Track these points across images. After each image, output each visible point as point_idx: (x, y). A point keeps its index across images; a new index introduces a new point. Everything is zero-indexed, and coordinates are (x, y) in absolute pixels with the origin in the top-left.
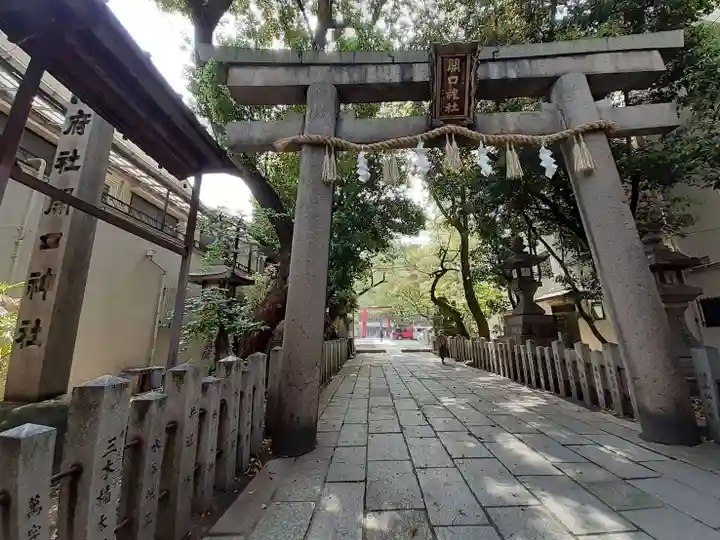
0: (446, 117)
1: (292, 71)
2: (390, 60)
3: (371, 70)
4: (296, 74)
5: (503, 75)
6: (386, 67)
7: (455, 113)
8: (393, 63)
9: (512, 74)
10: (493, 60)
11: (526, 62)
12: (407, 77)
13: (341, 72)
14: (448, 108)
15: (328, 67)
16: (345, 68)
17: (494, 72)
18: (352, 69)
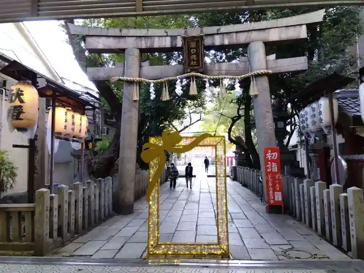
0: (191, 68)
1: (117, 40)
2: (165, 34)
3: (156, 39)
4: (119, 42)
5: (222, 43)
6: (164, 38)
7: (195, 66)
8: (167, 36)
9: (226, 42)
10: (218, 34)
11: (234, 35)
12: (174, 44)
13: (141, 41)
14: (192, 63)
15: (135, 38)
16: (143, 39)
17: (218, 41)
18: (147, 39)
